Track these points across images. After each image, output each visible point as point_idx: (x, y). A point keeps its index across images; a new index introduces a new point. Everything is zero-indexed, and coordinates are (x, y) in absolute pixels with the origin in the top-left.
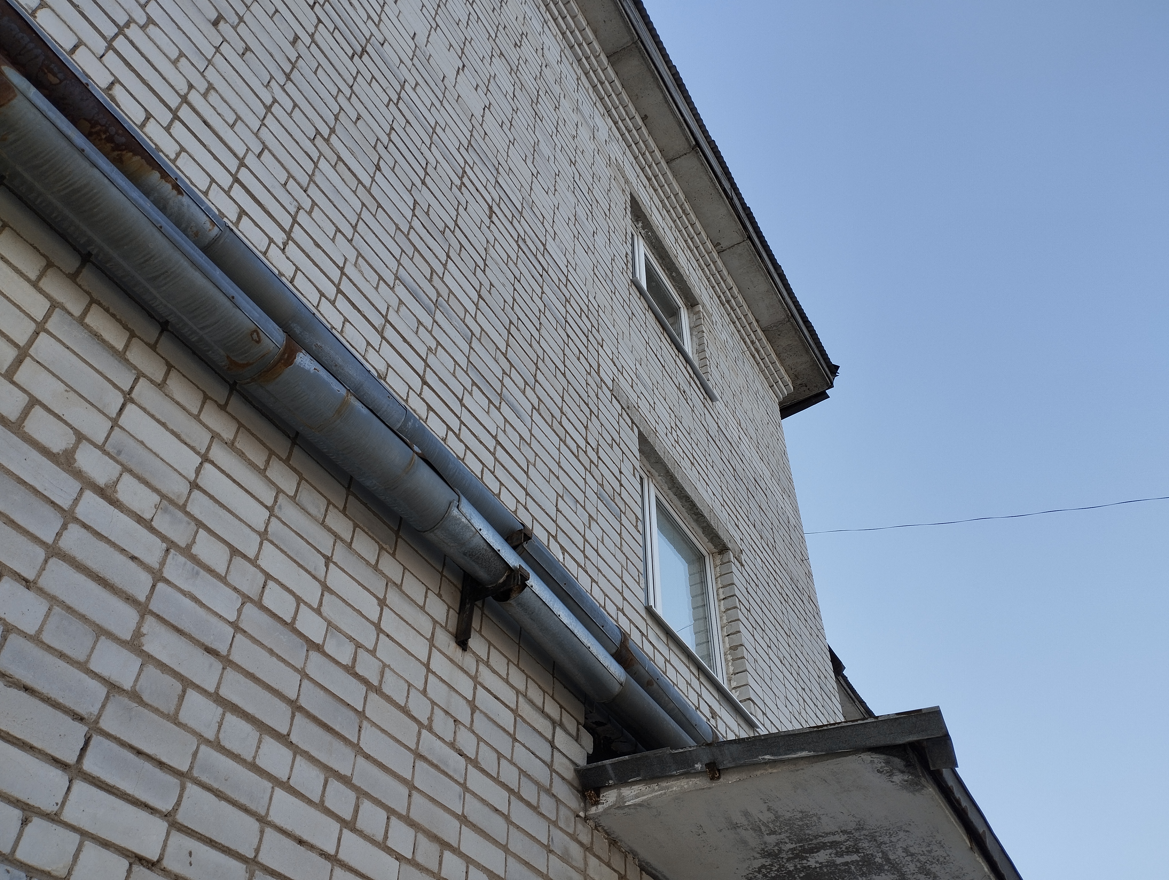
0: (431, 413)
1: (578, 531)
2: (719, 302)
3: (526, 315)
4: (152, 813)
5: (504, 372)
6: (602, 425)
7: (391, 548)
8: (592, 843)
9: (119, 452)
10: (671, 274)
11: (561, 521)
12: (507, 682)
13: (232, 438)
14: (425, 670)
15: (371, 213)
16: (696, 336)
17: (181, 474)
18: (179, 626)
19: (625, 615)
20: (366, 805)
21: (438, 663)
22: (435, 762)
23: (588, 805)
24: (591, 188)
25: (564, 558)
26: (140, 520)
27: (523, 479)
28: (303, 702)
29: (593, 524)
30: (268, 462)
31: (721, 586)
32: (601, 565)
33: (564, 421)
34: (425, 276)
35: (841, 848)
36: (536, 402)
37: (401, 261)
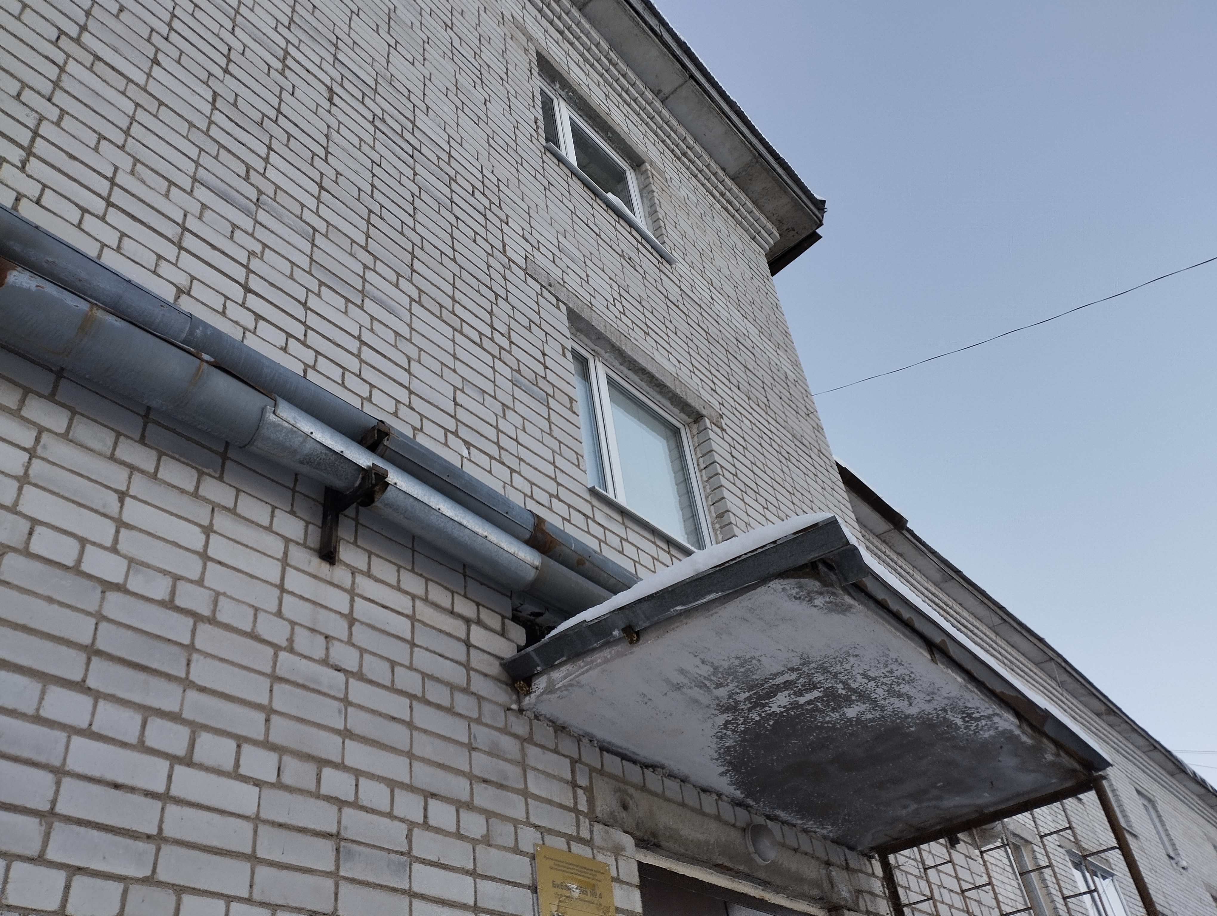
0: (261, 322)
1: (488, 423)
2: (673, 157)
3: (393, 201)
5: (366, 267)
6: (513, 307)
7: (215, 472)
8: (531, 732)
10: (607, 136)
11: (462, 415)
12: (399, 589)
14: (277, 592)
15: (151, 113)
16: (647, 197)
19: (560, 500)
20: (204, 738)
21: (294, 580)
22: (301, 681)
23: (522, 696)
24: (478, 51)
25: (469, 453)
27: (403, 377)
28: (101, 645)
29: (509, 413)
30: (22, 402)
31: (700, 455)
32: (524, 453)
33: (458, 309)
34: (237, 175)
35: (797, 687)
36: (415, 295)
37: (201, 162)
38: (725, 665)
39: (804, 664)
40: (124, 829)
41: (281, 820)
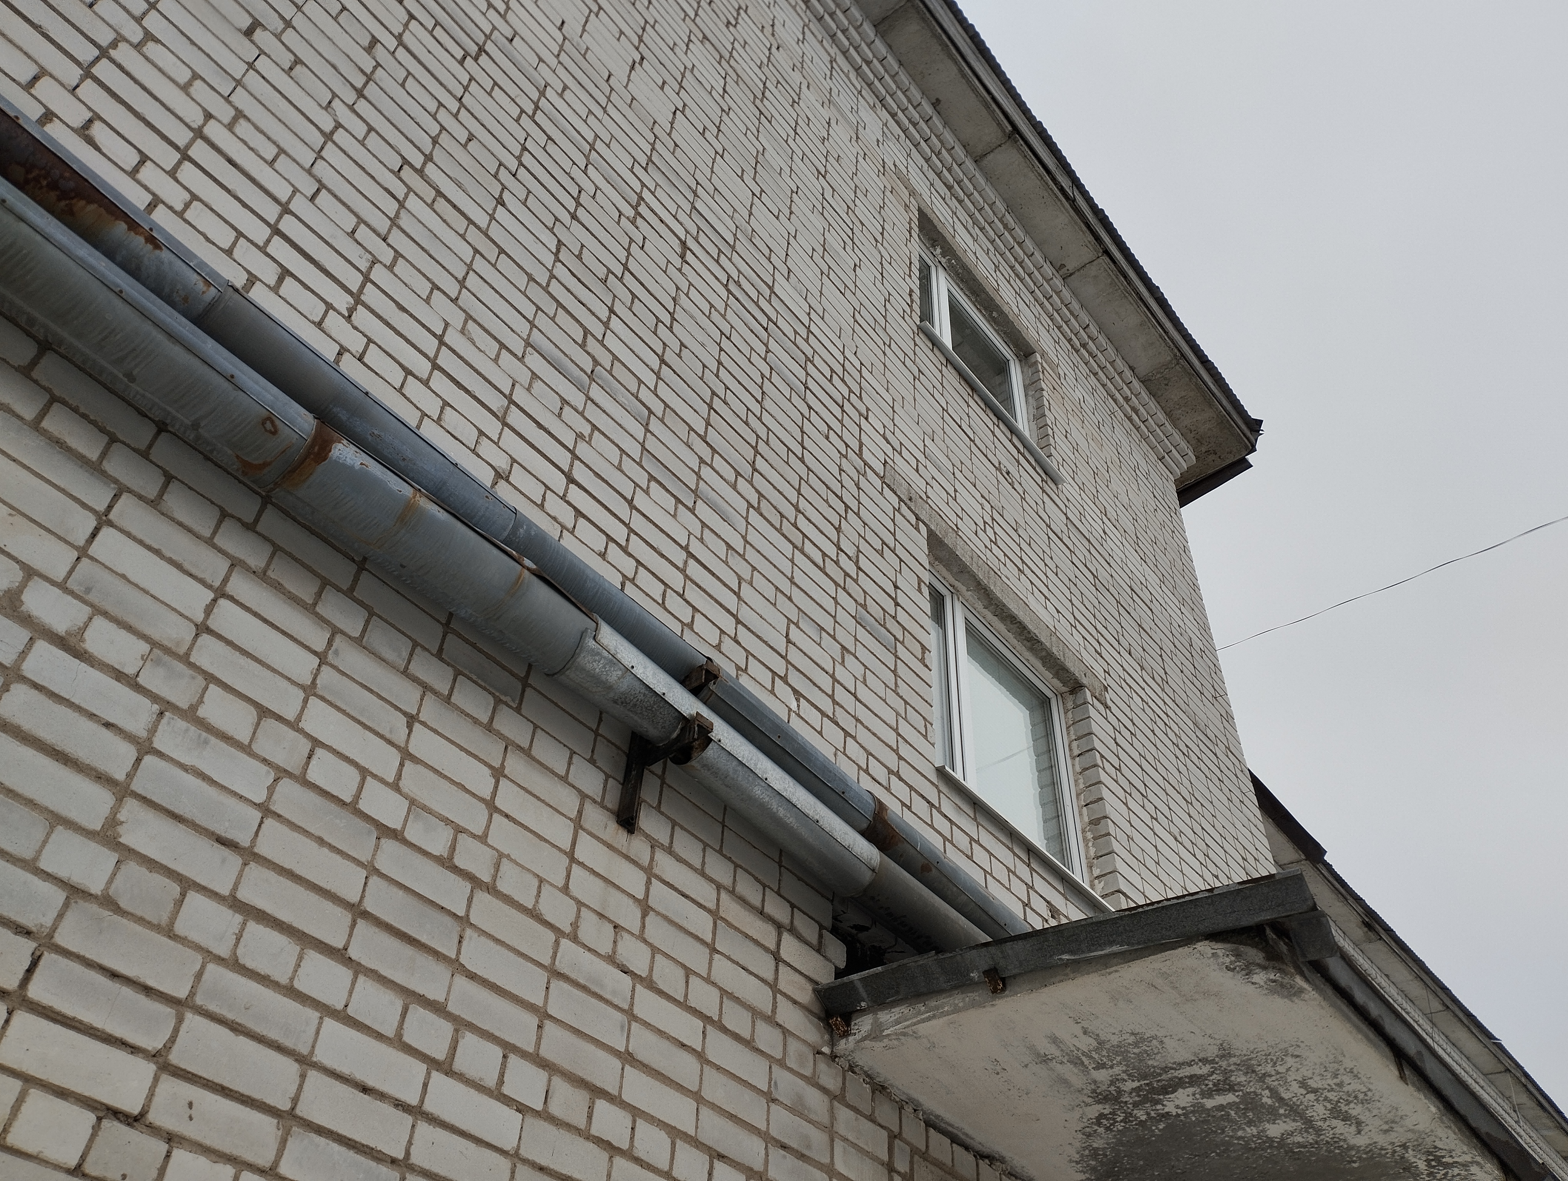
0: (581, 521)
1: (823, 669)
2: (1070, 348)
3: (739, 382)
4: (132, 1053)
5: (702, 461)
6: (865, 524)
7: (513, 701)
8: (843, 1088)
9: (88, 590)
10: (991, 315)
11: (794, 656)
12: (702, 873)
13: (263, 565)
14: (566, 861)
15: (489, 262)
16: (1033, 396)
17: (181, 615)
18: (176, 811)
19: (901, 779)
20: (469, 1040)
21: (587, 850)
22: (582, 981)
23: (836, 1037)
24: (852, 206)
25: (798, 706)
26: (119, 675)
27: (730, 601)
28: (369, 906)
29: (849, 658)
30: (319, 595)
31: (1074, 737)
32: (862, 713)
33: (802, 522)
34: (574, 340)
35: (1207, 1085)
36: (754, 498)
37: (536, 322)
38: (1115, 1040)
39: (1222, 1057)
40: (367, 1146)
41: (543, 1162)
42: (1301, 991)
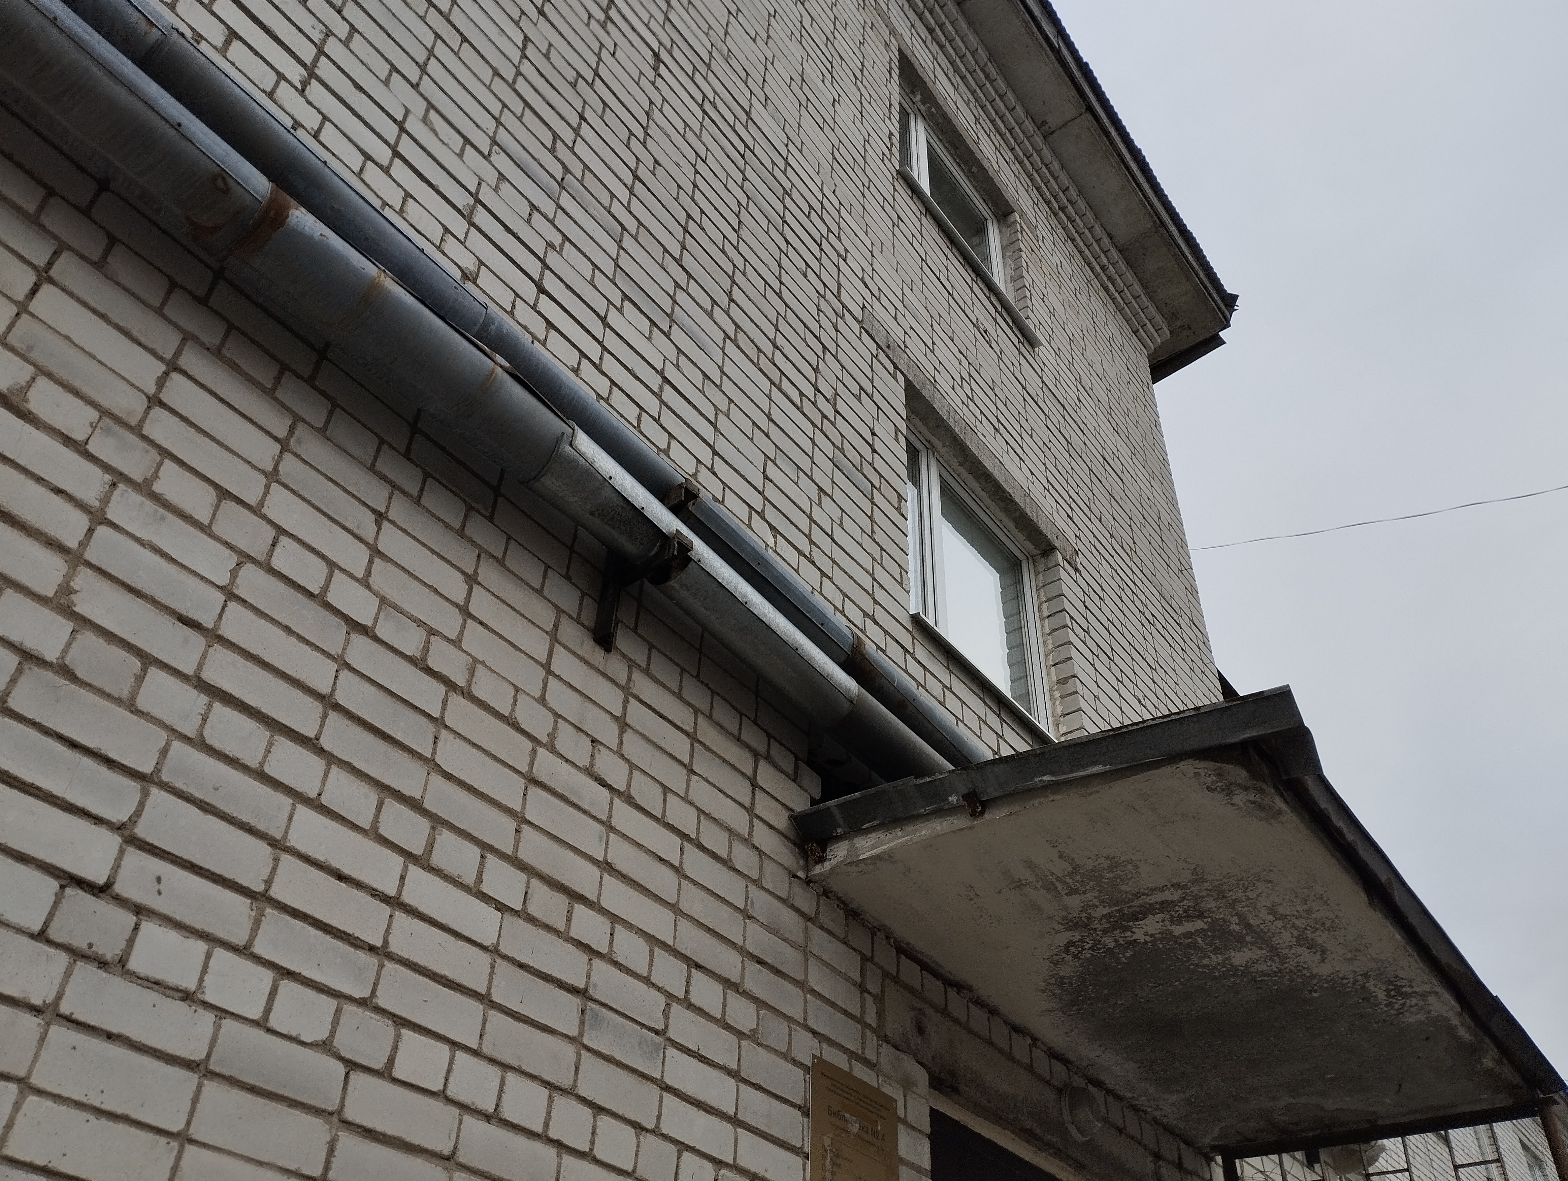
0: (552, 333)
1: (800, 508)
2: (1049, 211)
3: (716, 209)
4: (95, 824)
5: (677, 285)
6: (843, 367)
7: (485, 509)
8: (817, 913)
9: (30, 348)
10: (970, 170)
11: (771, 492)
12: (680, 697)
13: (217, 342)
14: (542, 672)
15: (452, 49)
16: (1010, 255)
17: (132, 385)
18: (134, 585)
19: (876, 623)
20: (446, 837)
22: (560, 790)
23: (811, 862)
24: (831, 37)
25: (775, 543)
26: (67, 441)
27: (707, 432)
28: (340, 698)
29: (826, 500)
30: (278, 379)
31: (1044, 599)
32: (839, 555)
33: (779, 359)
34: (542, 144)
35: (1177, 911)
36: (731, 330)
37: (503, 120)
38: (1090, 864)
39: (1197, 881)
40: (344, 932)
41: (523, 960)
42: (1280, 812)
